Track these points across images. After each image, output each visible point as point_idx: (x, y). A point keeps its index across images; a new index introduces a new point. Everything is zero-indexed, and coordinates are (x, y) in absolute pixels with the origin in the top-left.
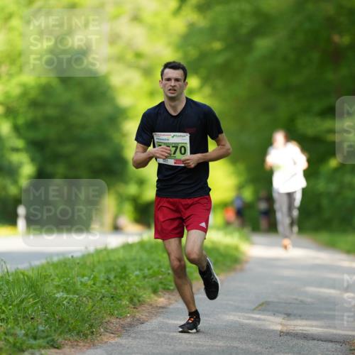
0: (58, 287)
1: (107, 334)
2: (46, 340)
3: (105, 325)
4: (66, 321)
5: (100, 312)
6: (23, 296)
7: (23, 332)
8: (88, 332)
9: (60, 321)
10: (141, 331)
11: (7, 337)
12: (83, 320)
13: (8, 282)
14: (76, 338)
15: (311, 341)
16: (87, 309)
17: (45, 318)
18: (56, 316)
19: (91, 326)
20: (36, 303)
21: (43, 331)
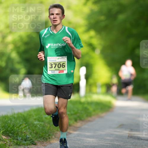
0: (35, 119)
1: (56, 138)
2: (30, 141)
3: (55, 135)
4: (39, 133)
5: (53, 129)
6: (21, 123)
7: (20, 138)
8: (48, 138)
9: (36, 133)
10: (70, 137)
11: (14, 140)
12: (46, 132)
13: (14, 118)
14: (42, 140)
15: (141, 140)
16: (47, 129)
17: (30, 132)
18: (35, 132)
19: (49, 135)
20: (26, 126)
21: (29, 138)
